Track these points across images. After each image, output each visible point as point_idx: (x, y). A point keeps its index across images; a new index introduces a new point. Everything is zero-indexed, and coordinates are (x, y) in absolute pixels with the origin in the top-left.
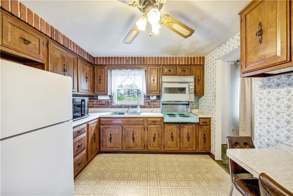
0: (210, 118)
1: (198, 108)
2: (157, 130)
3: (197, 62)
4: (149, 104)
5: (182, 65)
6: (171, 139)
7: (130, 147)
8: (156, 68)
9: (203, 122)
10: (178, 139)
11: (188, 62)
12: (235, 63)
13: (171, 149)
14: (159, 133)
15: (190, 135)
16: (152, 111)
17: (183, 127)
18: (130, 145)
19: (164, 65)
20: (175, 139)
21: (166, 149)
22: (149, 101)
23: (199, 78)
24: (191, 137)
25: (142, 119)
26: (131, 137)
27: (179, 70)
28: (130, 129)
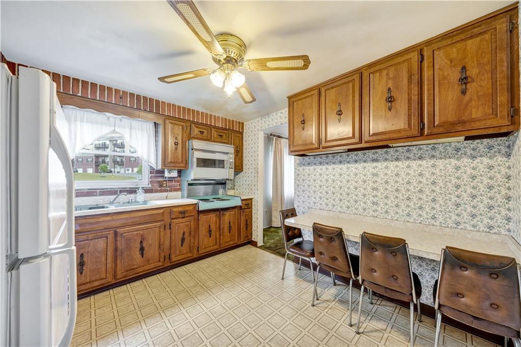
0: (252, 199)
1: (234, 189)
2: (187, 225)
3: (236, 128)
4: (161, 186)
5: (218, 128)
6: (208, 234)
7: (134, 269)
8: (180, 125)
9: (246, 205)
10: (218, 233)
11: (226, 125)
12: (268, 136)
13: (208, 249)
14: (190, 229)
15: (231, 224)
16: (166, 198)
17: (223, 215)
18: (133, 265)
19: (193, 122)
20: (213, 234)
21: (200, 252)
22: (161, 179)
23: (238, 149)
24: (233, 227)
25: (161, 211)
26: (136, 248)
27: (214, 134)
28: (136, 232)
